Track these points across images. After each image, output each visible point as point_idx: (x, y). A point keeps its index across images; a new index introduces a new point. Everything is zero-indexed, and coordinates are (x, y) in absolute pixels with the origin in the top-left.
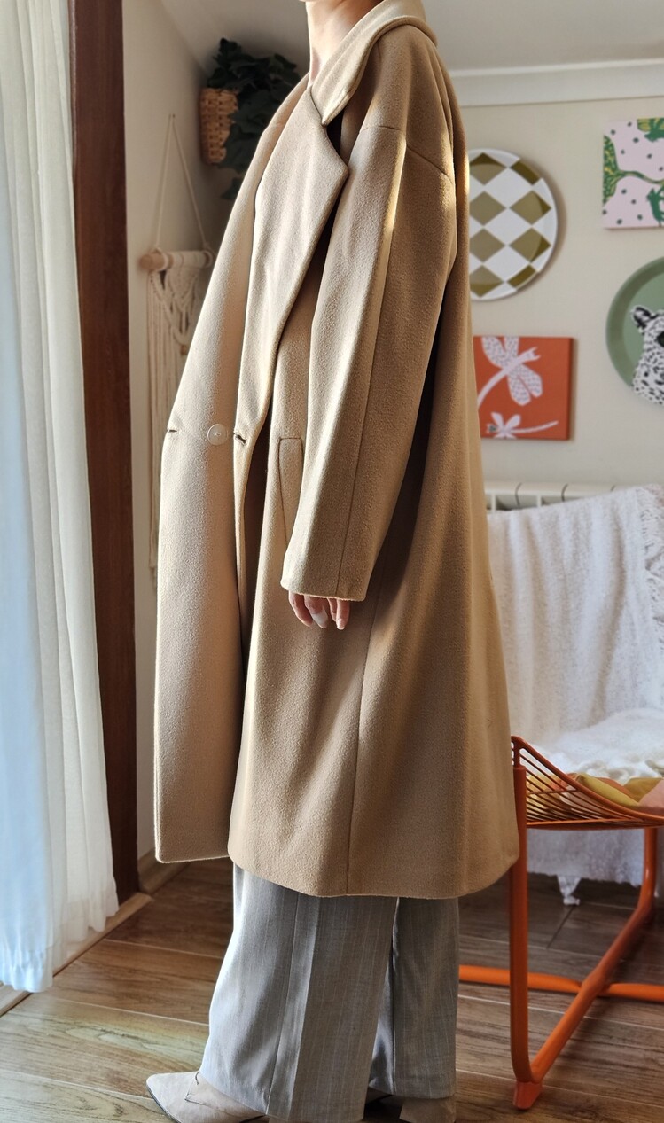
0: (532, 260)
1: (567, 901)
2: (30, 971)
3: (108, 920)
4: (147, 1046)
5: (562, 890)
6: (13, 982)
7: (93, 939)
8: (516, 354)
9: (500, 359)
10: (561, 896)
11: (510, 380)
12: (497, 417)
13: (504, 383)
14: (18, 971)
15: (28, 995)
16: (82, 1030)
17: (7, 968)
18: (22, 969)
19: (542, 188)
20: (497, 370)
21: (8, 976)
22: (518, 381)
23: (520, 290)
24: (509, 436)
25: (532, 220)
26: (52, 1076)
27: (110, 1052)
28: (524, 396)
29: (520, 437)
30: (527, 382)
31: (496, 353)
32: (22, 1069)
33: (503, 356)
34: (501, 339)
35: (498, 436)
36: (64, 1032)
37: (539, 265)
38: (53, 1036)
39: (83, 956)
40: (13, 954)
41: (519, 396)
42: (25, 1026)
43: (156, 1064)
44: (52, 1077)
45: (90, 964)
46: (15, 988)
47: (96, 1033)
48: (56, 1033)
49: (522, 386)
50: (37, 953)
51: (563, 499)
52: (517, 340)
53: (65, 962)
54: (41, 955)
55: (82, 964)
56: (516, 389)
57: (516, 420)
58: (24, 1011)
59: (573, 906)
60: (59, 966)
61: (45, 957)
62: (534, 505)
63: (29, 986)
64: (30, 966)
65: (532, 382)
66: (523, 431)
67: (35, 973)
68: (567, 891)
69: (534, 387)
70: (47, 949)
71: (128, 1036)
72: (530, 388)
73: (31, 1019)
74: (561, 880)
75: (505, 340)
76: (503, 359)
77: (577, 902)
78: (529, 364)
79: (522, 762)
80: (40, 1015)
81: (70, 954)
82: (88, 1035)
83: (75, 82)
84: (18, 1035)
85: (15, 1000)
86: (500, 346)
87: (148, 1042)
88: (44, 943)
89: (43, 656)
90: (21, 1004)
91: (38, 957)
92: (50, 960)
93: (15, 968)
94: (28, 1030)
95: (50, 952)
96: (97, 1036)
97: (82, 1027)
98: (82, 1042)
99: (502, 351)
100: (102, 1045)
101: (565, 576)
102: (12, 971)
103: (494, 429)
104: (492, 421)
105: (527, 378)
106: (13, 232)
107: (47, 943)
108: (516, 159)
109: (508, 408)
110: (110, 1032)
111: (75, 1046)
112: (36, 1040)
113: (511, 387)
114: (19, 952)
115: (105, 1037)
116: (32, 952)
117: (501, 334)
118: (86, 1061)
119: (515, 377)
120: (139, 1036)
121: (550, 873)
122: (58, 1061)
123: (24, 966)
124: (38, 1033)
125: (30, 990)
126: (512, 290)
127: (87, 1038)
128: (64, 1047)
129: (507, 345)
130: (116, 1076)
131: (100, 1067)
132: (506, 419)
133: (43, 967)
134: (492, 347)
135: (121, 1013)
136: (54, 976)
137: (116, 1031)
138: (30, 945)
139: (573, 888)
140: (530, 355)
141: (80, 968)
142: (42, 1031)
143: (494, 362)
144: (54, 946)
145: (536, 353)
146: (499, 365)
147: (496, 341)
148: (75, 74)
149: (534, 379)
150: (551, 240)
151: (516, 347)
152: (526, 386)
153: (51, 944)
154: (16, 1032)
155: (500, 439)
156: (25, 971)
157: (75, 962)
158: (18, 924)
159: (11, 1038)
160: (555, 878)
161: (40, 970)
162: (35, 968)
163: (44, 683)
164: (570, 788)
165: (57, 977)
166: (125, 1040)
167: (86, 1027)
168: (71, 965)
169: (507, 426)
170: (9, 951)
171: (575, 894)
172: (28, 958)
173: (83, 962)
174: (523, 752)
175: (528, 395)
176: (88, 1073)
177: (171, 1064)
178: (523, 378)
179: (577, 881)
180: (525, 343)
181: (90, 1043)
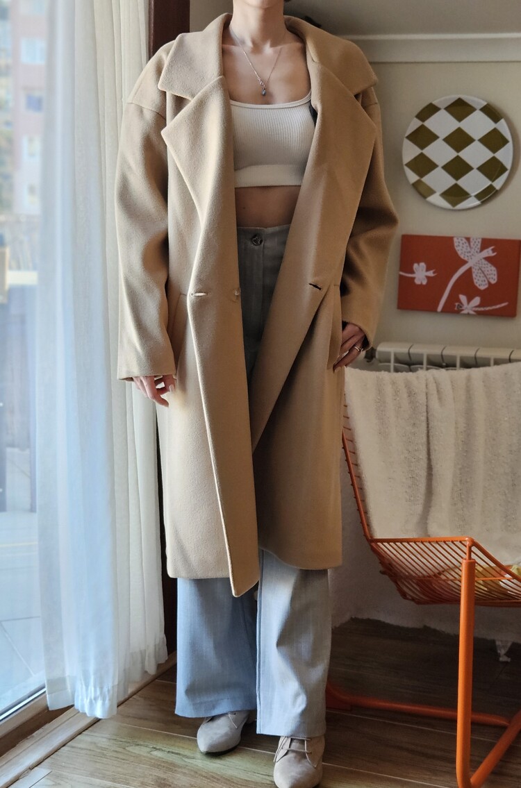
0: (493, 181)
1: (501, 659)
2: (99, 703)
3: (159, 666)
4: (186, 760)
5: (499, 652)
6: (87, 711)
7: (147, 679)
8: (479, 251)
9: (466, 254)
10: (498, 656)
11: (473, 270)
12: (463, 298)
13: (469, 272)
14: (91, 702)
15: (97, 720)
16: (137, 747)
17: (82, 700)
18: (94, 701)
19: (502, 127)
20: (465, 262)
21: (83, 706)
22: (480, 271)
23: (483, 203)
24: (472, 312)
25: (494, 150)
26: (114, 780)
27: (158, 764)
28: (484, 283)
29: (479, 314)
30: (486, 273)
31: (464, 250)
32: (92, 775)
33: (470, 252)
34: (468, 239)
35: (463, 312)
36: (124, 749)
37: (498, 184)
38: (116, 751)
39: (140, 692)
40: (87, 690)
41: (480, 282)
42: (95, 743)
43: (193, 773)
44: (115, 782)
45: (145, 698)
46: (88, 715)
47: (148, 750)
48: (120, 750)
49: (482, 275)
50: (105, 689)
51: (510, 361)
52: (480, 240)
53: (126, 697)
54: (109, 691)
55: (139, 699)
56: (478, 278)
57: (477, 301)
58: (95, 732)
59: (506, 663)
60: (122, 699)
61: (111, 692)
62: (488, 365)
63: (99, 714)
64: (99, 699)
65: (490, 272)
66: (482, 309)
67: (103, 704)
68: (502, 652)
69: (491, 276)
70: (113, 687)
71: (173, 753)
72: (488, 277)
73: (100, 738)
74: (498, 643)
75: (471, 240)
76: (469, 254)
77: (509, 660)
78: (488, 259)
79: (473, 556)
80: (106, 736)
81: (130, 691)
82: (142, 751)
83: (152, 32)
84: (90, 750)
85: (88, 724)
86: (467, 244)
87: (188, 757)
88: (111, 681)
89: (116, 467)
90: (93, 727)
91: (107, 693)
92: (116, 695)
93: (88, 700)
94: (97, 746)
95: (116, 689)
96: (149, 752)
97: (138, 745)
98: (137, 756)
99: (469, 249)
100: (154, 759)
101: (509, 418)
102: (87, 702)
103: (461, 307)
104: (459, 301)
105: (486, 269)
106: (102, 145)
107: (113, 682)
108: (485, 103)
109: (472, 291)
110: (159, 749)
111: (132, 759)
112: (103, 754)
113: (474, 276)
114: (91, 688)
115: (155, 753)
116: (102, 688)
117: (468, 236)
118: (140, 770)
119: (478, 268)
120: (181, 753)
121: (490, 637)
122: (120, 769)
123: (96, 699)
124: (105, 749)
125: (100, 717)
126: (478, 202)
127: (142, 753)
128: (124, 759)
129: (472, 244)
130: (163, 782)
131: (151, 775)
132: (469, 300)
133: (110, 700)
134: (461, 244)
135: (168, 735)
136: (118, 706)
137: (163, 749)
138: (100, 683)
139: (507, 649)
140: (489, 252)
141: (138, 701)
142: (107, 747)
143: (462, 257)
144: (118, 685)
145: (493, 251)
146: (466, 259)
147: (464, 240)
148: (152, 25)
149: (491, 270)
150: (508, 165)
151: (479, 246)
152: (484, 276)
153: (116, 683)
154: (89, 748)
155: (464, 315)
156: (96, 702)
157: (134, 697)
158: (92, 668)
159: (84, 752)
160: (493, 642)
161: (107, 702)
162: (104, 700)
163: (116, 488)
164: (508, 576)
165: (120, 708)
166: (170, 755)
167: (141, 745)
168: (131, 699)
169: (470, 305)
170: (84, 687)
171: (507, 654)
172: (98, 693)
173: (140, 696)
174: (474, 549)
175: (487, 282)
176: (141, 779)
177: (204, 774)
178: (483, 269)
179: (509, 644)
180: (486, 243)
181: (144, 757)
